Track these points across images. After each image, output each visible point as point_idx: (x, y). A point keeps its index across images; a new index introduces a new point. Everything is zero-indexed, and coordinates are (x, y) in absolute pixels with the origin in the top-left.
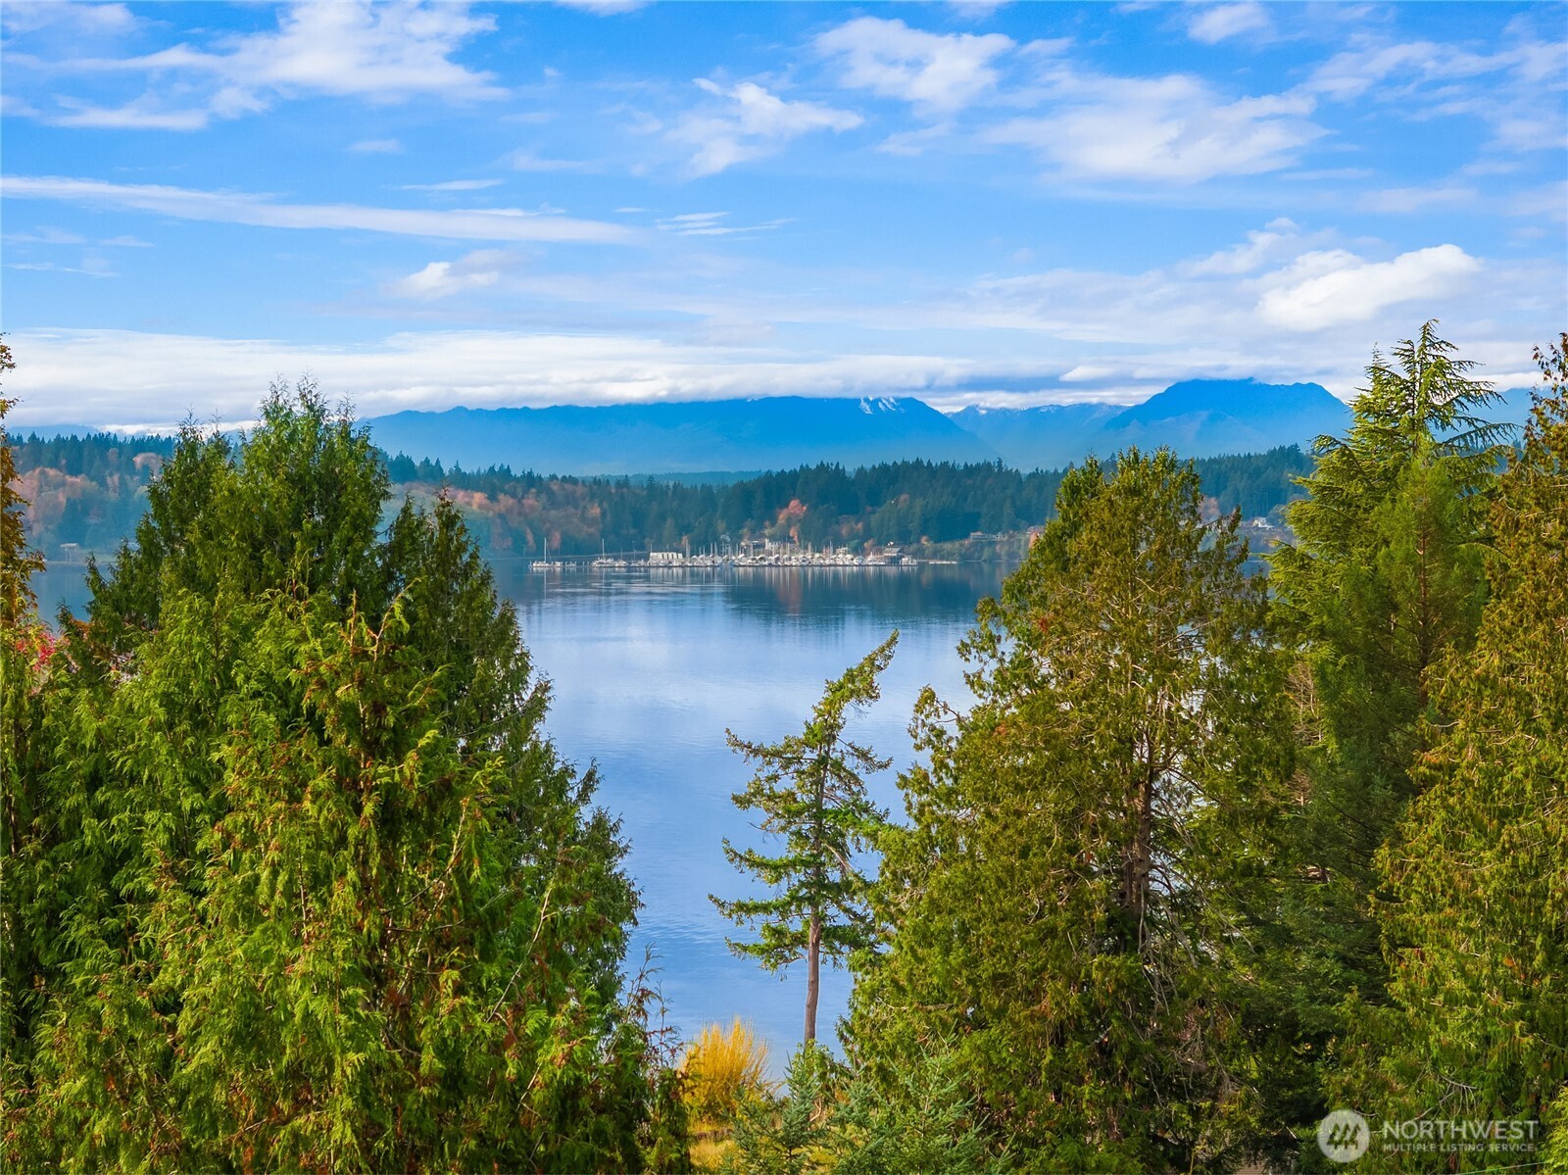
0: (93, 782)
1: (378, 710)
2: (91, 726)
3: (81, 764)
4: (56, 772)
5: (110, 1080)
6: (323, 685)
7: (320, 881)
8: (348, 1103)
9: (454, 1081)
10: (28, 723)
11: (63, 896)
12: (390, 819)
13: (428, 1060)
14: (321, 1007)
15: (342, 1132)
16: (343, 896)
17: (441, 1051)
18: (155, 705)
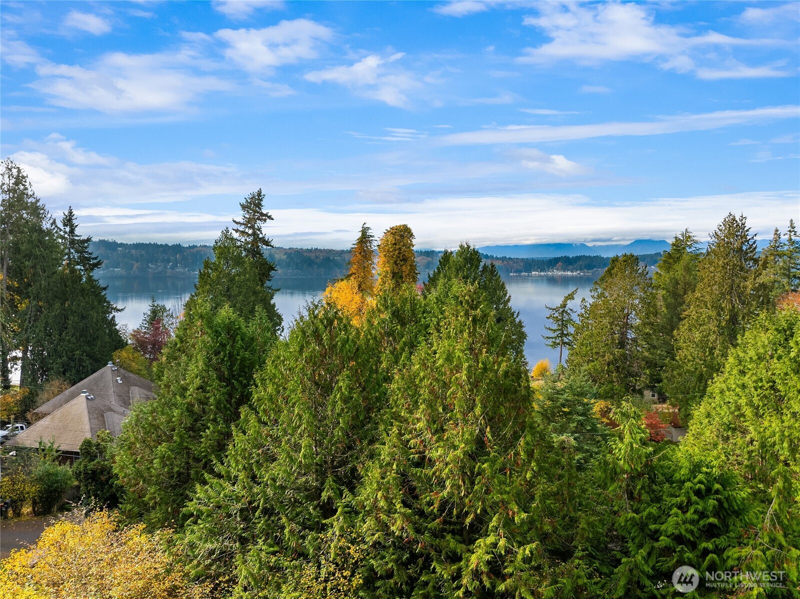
0: (424, 312)
1: (473, 301)
2: (423, 303)
3: (422, 309)
4: (417, 311)
5: (424, 365)
6: (463, 296)
7: (461, 332)
8: (466, 372)
9: (485, 369)
10: (412, 302)
11: (418, 332)
12: (475, 320)
13: (480, 365)
14: (461, 355)
15: (464, 378)
16: (466, 335)
17: (483, 363)
18: (434, 299)
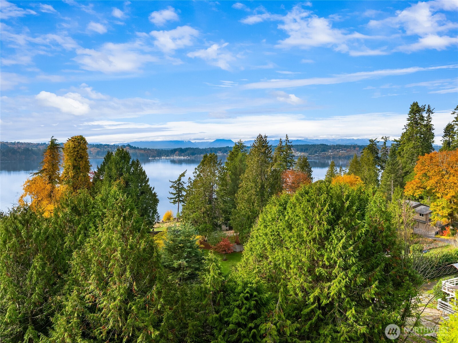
0: (93, 208)
1: (123, 206)
2: (92, 202)
3: (91, 206)
4: (88, 207)
6: (117, 204)
7: (116, 227)
8: (120, 252)
9: (132, 248)
10: (85, 201)
11: (89, 221)
12: (125, 218)
13: (129, 247)
14: (116, 242)
15: (119, 255)
16: (119, 228)
17: (130, 246)
18: (100, 199)
